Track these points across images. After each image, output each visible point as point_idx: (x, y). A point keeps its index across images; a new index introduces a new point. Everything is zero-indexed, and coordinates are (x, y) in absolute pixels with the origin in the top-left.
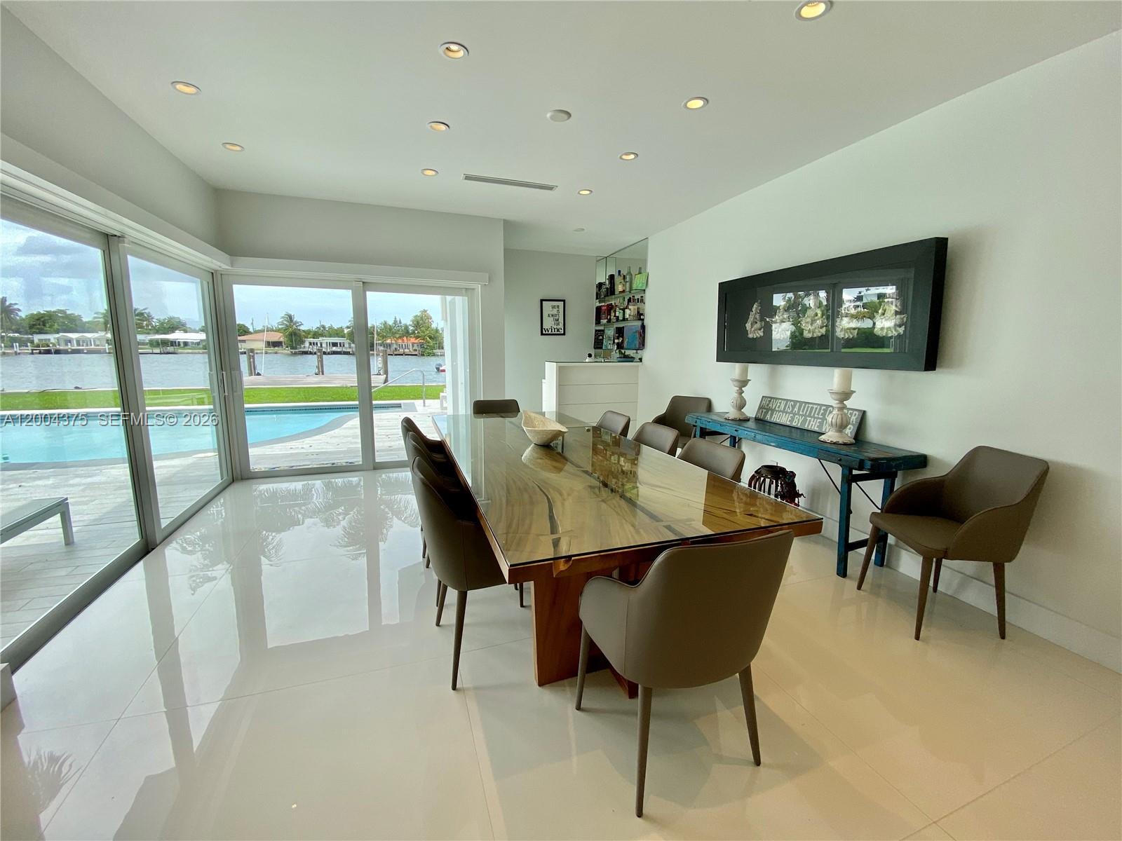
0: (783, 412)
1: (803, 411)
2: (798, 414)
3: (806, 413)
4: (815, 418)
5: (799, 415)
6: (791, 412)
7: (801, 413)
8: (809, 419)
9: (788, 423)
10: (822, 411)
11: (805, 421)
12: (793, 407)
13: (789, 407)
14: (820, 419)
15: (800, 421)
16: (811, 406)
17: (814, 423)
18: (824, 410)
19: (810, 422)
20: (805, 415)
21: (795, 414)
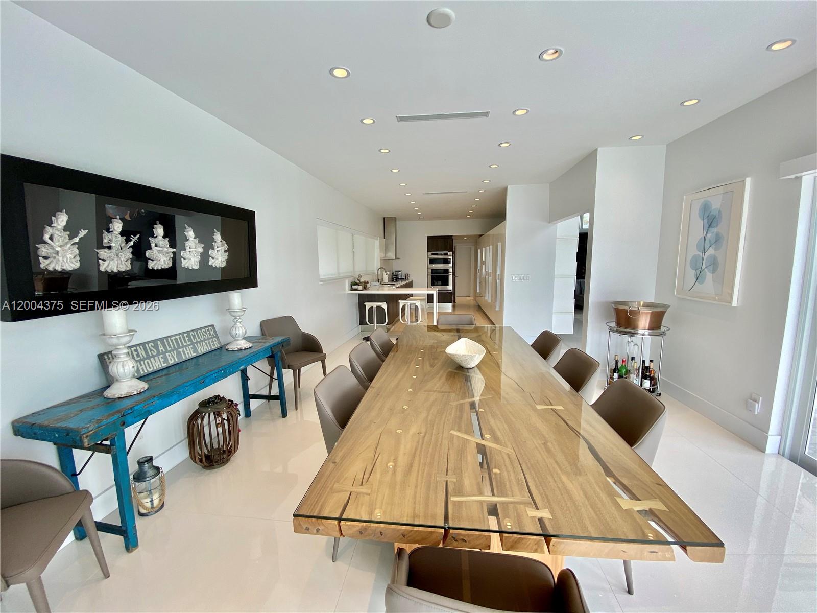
0: (148, 357)
1: (170, 347)
2: (167, 351)
3: (174, 347)
4: (185, 347)
5: (170, 352)
6: (158, 354)
7: (169, 349)
8: (181, 350)
9: (165, 365)
10: (187, 339)
11: (179, 354)
12: (156, 347)
13: (151, 350)
14: (190, 345)
15: (175, 357)
16: (173, 338)
17: (189, 351)
18: (187, 336)
19: (184, 352)
20: (175, 349)
21: (164, 353)
